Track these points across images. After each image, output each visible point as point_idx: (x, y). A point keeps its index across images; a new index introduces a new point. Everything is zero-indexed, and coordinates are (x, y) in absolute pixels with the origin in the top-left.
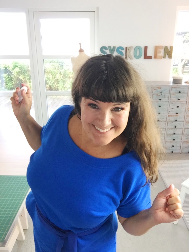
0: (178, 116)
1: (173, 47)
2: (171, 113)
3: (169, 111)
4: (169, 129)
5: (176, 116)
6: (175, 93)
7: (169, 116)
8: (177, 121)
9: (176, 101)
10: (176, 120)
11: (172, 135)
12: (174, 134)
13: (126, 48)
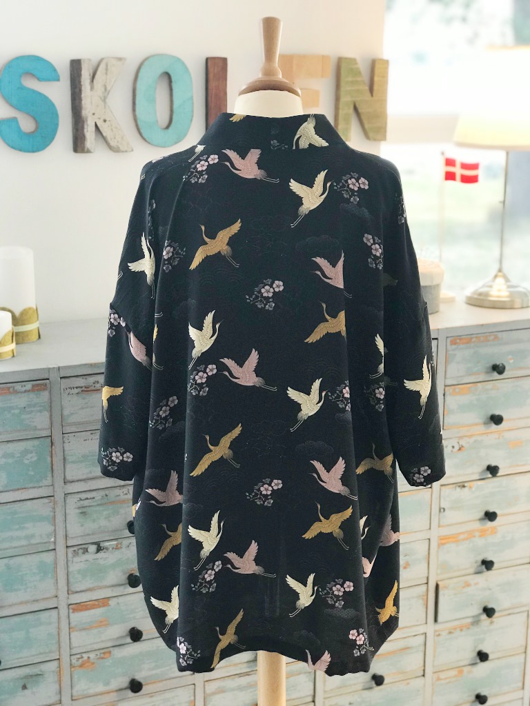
0: (494, 531)
1: (387, 62)
2: (451, 516)
3: (441, 510)
4: (444, 634)
5: (483, 533)
6: (472, 379)
7: (443, 540)
8: (495, 566)
9: (482, 429)
10: (488, 565)
11: (466, 669)
12: (483, 656)
13: (76, 66)
